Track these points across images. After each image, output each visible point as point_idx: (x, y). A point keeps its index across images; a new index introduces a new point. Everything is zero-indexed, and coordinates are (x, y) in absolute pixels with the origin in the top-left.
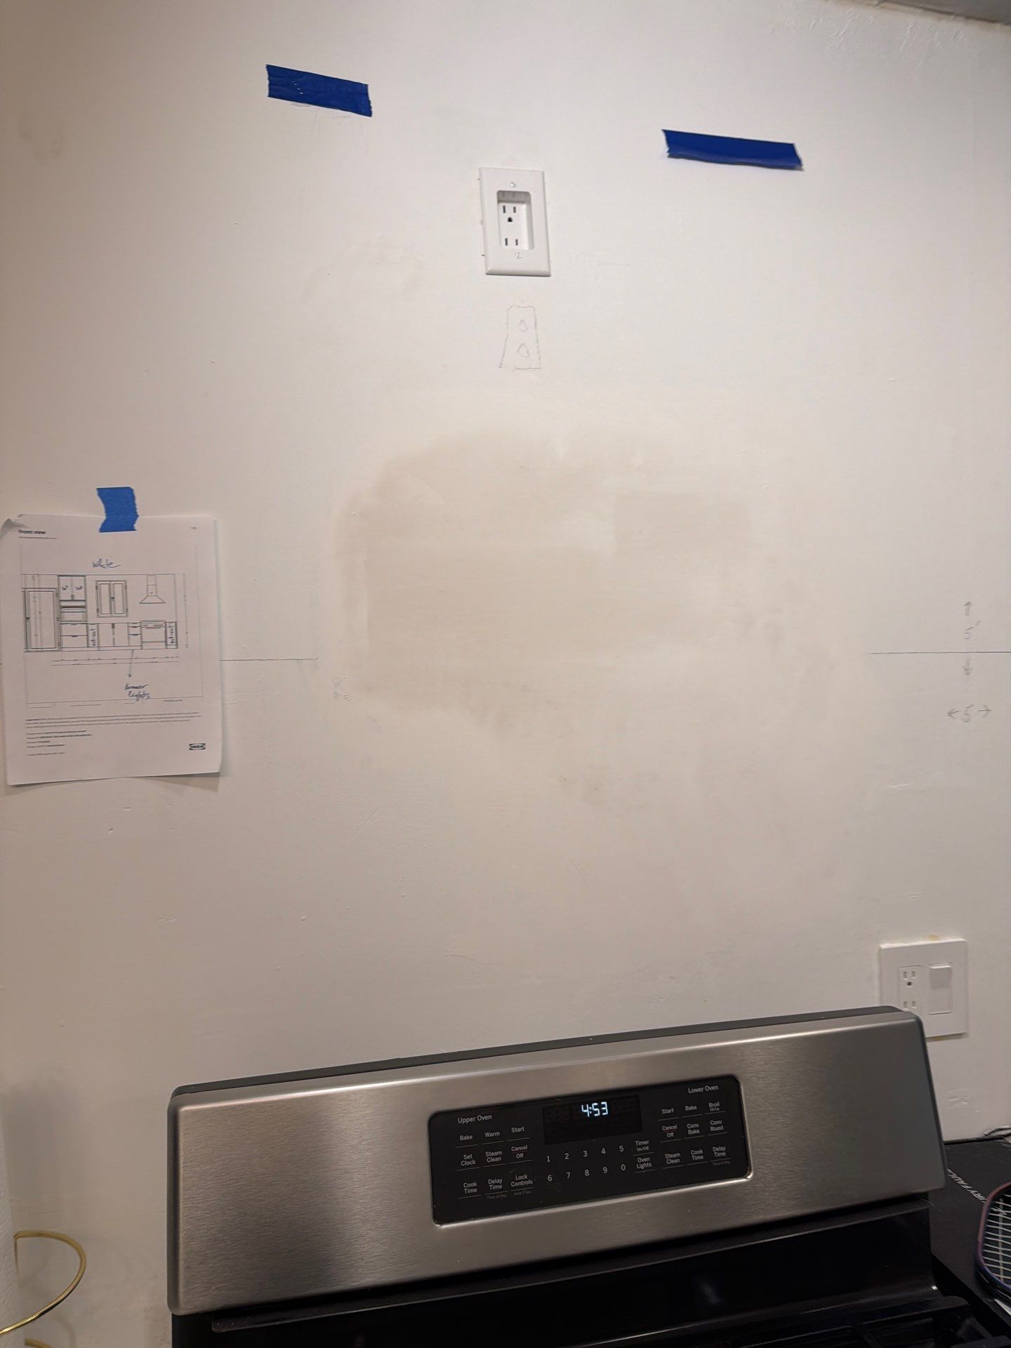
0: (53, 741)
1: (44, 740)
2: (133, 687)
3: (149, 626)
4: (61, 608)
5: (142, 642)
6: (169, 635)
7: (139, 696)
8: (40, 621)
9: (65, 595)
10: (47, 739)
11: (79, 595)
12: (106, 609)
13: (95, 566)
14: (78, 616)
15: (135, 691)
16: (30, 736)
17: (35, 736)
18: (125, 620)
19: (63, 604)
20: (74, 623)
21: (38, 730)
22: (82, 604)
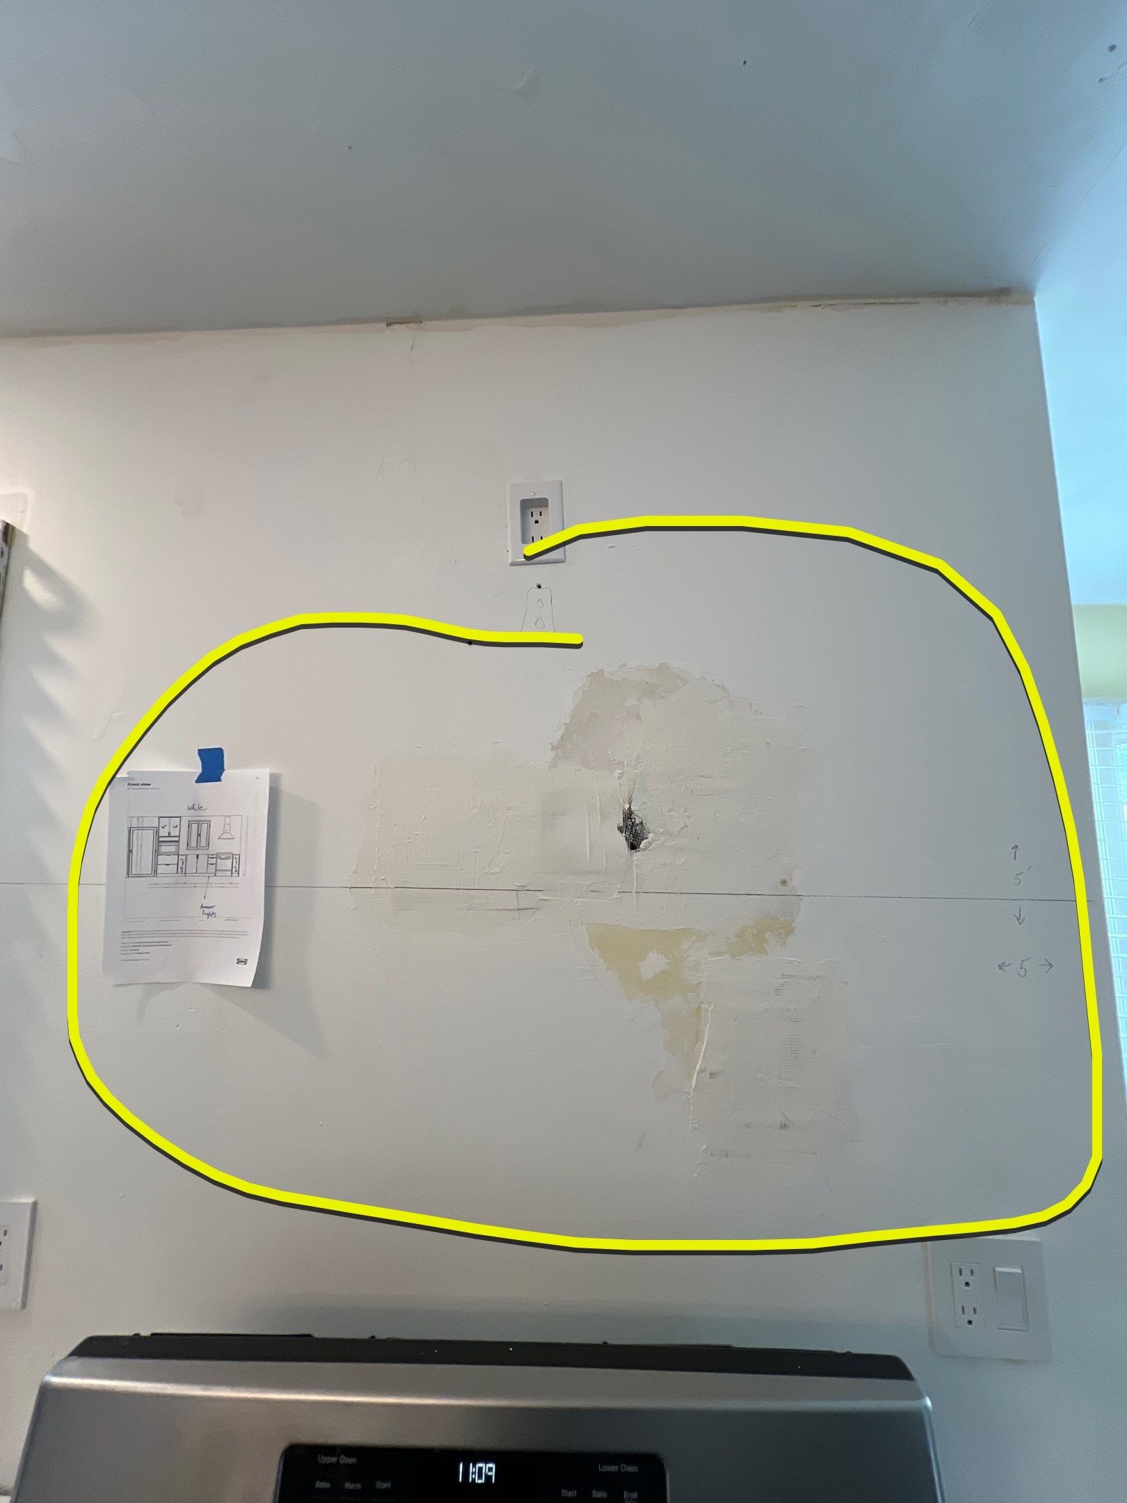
0: (142, 949)
1: (134, 948)
2: (206, 907)
3: (223, 857)
4: (159, 842)
5: (216, 870)
6: (234, 866)
7: (209, 915)
8: (141, 854)
9: (163, 832)
10: (136, 948)
11: (175, 832)
12: (194, 844)
13: (189, 809)
14: (172, 848)
15: (207, 911)
16: (124, 945)
17: (128, 945)
18: (205, 852)
19: (161, 839)
20: (168, 854)
21: (130, 940)
22: (177, 839)
